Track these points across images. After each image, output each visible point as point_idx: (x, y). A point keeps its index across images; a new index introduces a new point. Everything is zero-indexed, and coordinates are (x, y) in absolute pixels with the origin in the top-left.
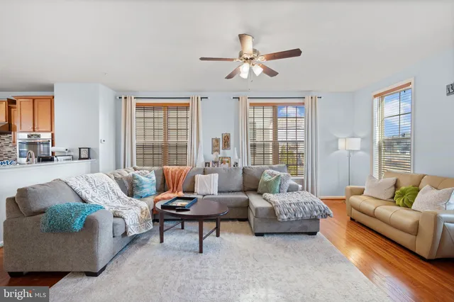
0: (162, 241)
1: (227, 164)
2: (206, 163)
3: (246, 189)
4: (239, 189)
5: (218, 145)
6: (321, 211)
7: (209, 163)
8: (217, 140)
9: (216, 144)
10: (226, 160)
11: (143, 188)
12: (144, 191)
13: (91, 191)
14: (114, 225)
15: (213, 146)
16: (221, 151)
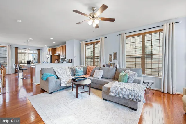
0: (73, 91)
1: (113, 66)
2: (104, 65)
3: (115, 78)
4: (111, 78)
5: (112, 58)
6: (135, 96)
7: (105, 65)
8: (111, 55)
9: (111, 57)
10: (113, 64)
11: (77, 72)
12: (78, 73)
13: (59, 71)
14: (56, 81)
15: (110, 58)
16: (113, 60)
